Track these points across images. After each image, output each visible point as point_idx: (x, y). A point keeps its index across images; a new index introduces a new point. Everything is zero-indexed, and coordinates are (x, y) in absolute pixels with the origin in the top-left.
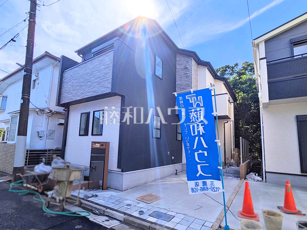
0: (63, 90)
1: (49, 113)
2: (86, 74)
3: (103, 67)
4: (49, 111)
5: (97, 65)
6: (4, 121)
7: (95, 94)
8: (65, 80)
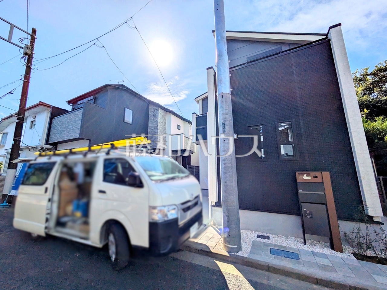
0: (51, 133)
1: (40, 150)
2: (67, 122)
3: (77, 119)
4: (40, 149)
5: (74, 117)
6: (2, 156)
7: (71, 138)
8: (53, 125)
